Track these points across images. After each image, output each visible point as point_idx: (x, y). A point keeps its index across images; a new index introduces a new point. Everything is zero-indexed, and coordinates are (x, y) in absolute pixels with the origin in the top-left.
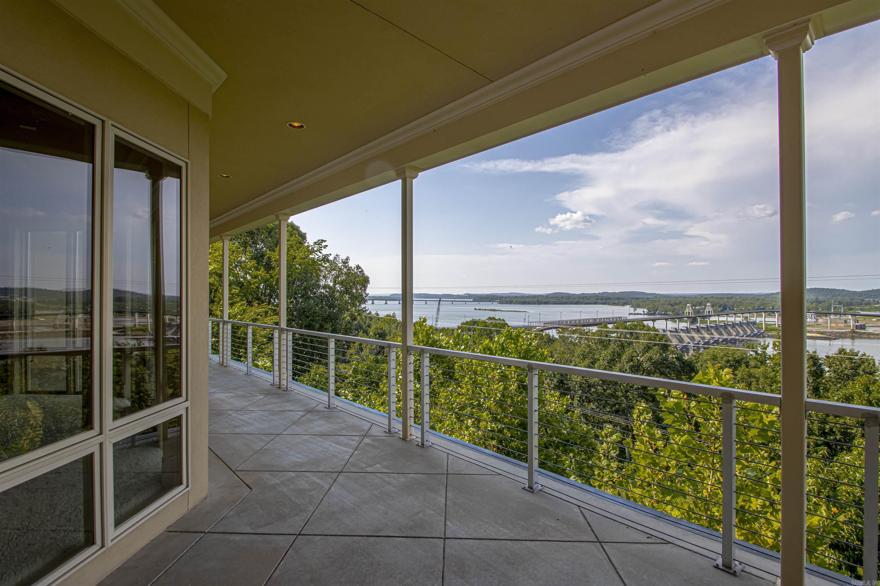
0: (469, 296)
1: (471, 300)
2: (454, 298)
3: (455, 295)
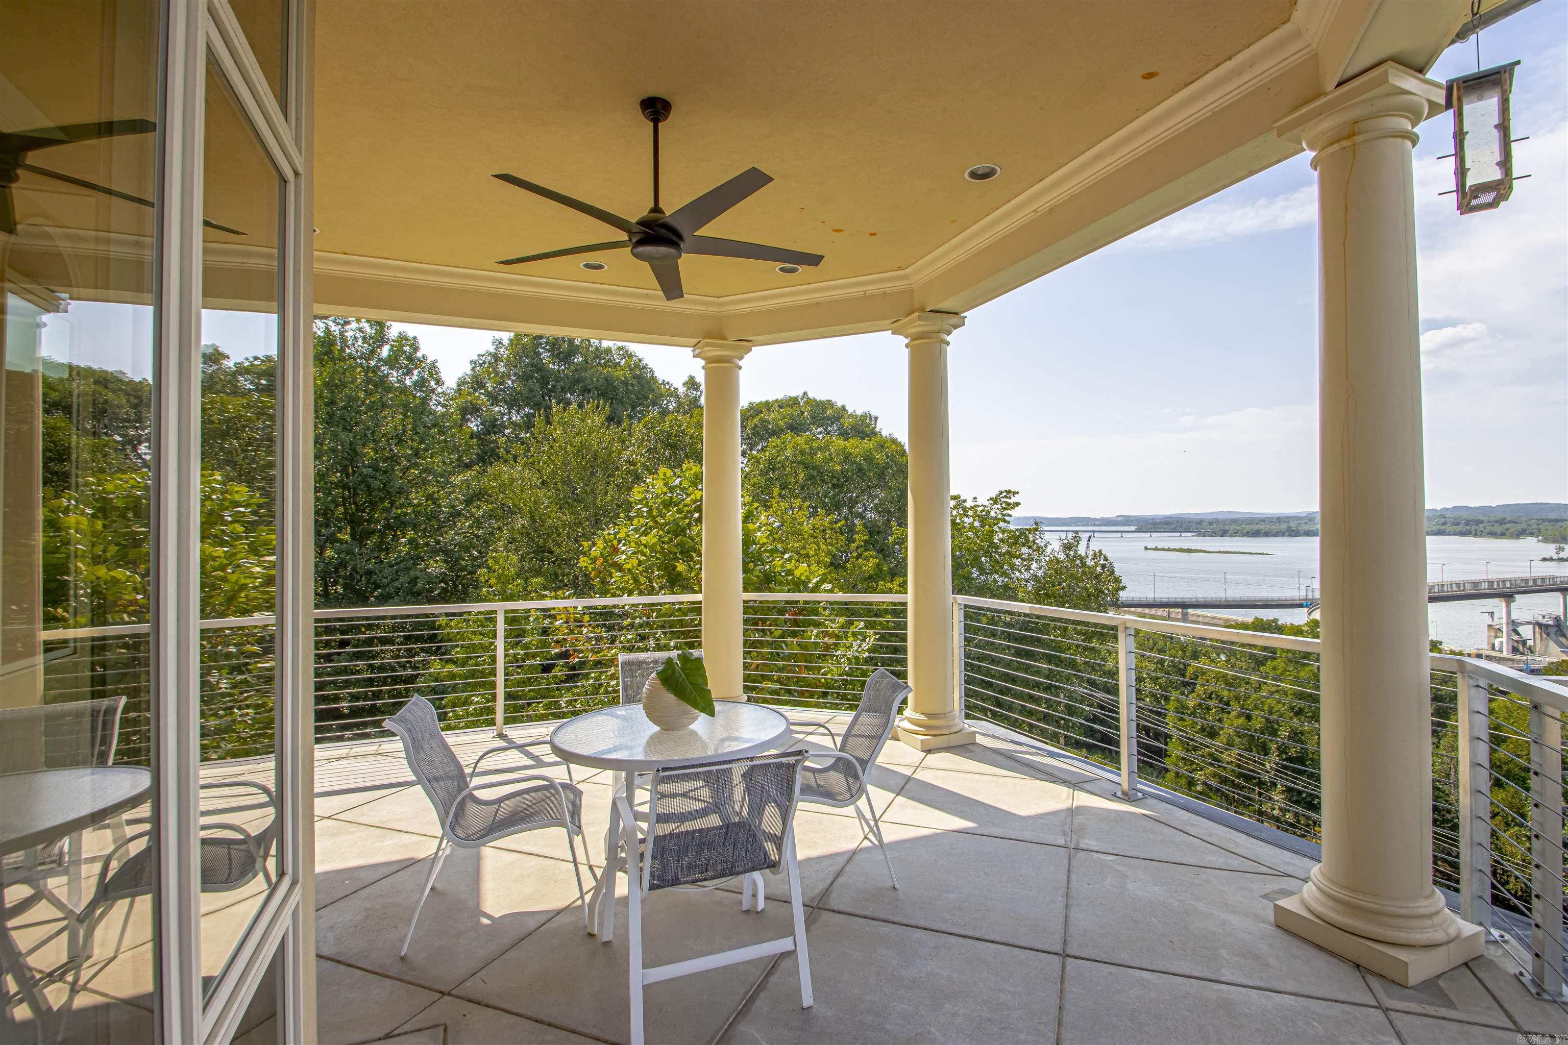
0: (1126, 521)
1: (1133, 528)
2: (1095, 525)
3: (1096, 520)
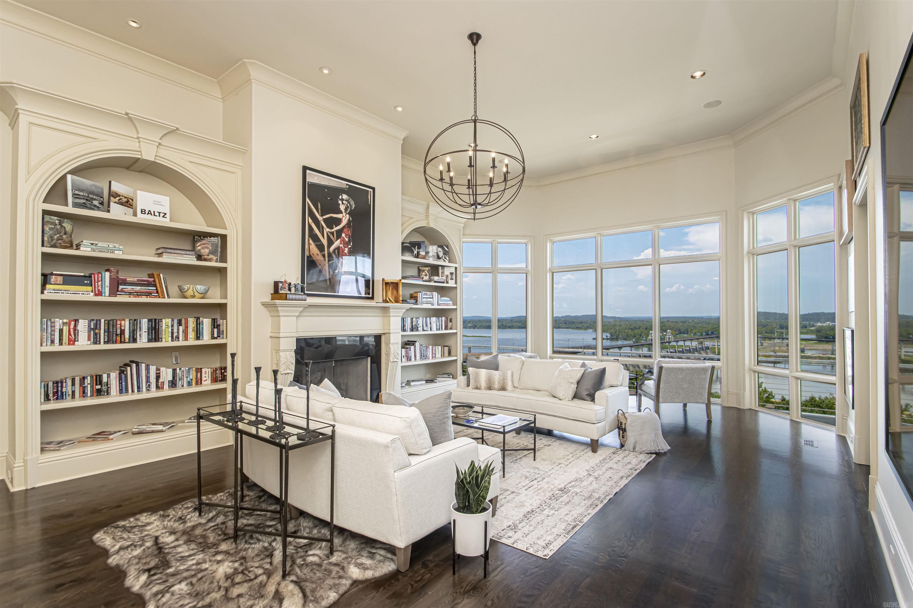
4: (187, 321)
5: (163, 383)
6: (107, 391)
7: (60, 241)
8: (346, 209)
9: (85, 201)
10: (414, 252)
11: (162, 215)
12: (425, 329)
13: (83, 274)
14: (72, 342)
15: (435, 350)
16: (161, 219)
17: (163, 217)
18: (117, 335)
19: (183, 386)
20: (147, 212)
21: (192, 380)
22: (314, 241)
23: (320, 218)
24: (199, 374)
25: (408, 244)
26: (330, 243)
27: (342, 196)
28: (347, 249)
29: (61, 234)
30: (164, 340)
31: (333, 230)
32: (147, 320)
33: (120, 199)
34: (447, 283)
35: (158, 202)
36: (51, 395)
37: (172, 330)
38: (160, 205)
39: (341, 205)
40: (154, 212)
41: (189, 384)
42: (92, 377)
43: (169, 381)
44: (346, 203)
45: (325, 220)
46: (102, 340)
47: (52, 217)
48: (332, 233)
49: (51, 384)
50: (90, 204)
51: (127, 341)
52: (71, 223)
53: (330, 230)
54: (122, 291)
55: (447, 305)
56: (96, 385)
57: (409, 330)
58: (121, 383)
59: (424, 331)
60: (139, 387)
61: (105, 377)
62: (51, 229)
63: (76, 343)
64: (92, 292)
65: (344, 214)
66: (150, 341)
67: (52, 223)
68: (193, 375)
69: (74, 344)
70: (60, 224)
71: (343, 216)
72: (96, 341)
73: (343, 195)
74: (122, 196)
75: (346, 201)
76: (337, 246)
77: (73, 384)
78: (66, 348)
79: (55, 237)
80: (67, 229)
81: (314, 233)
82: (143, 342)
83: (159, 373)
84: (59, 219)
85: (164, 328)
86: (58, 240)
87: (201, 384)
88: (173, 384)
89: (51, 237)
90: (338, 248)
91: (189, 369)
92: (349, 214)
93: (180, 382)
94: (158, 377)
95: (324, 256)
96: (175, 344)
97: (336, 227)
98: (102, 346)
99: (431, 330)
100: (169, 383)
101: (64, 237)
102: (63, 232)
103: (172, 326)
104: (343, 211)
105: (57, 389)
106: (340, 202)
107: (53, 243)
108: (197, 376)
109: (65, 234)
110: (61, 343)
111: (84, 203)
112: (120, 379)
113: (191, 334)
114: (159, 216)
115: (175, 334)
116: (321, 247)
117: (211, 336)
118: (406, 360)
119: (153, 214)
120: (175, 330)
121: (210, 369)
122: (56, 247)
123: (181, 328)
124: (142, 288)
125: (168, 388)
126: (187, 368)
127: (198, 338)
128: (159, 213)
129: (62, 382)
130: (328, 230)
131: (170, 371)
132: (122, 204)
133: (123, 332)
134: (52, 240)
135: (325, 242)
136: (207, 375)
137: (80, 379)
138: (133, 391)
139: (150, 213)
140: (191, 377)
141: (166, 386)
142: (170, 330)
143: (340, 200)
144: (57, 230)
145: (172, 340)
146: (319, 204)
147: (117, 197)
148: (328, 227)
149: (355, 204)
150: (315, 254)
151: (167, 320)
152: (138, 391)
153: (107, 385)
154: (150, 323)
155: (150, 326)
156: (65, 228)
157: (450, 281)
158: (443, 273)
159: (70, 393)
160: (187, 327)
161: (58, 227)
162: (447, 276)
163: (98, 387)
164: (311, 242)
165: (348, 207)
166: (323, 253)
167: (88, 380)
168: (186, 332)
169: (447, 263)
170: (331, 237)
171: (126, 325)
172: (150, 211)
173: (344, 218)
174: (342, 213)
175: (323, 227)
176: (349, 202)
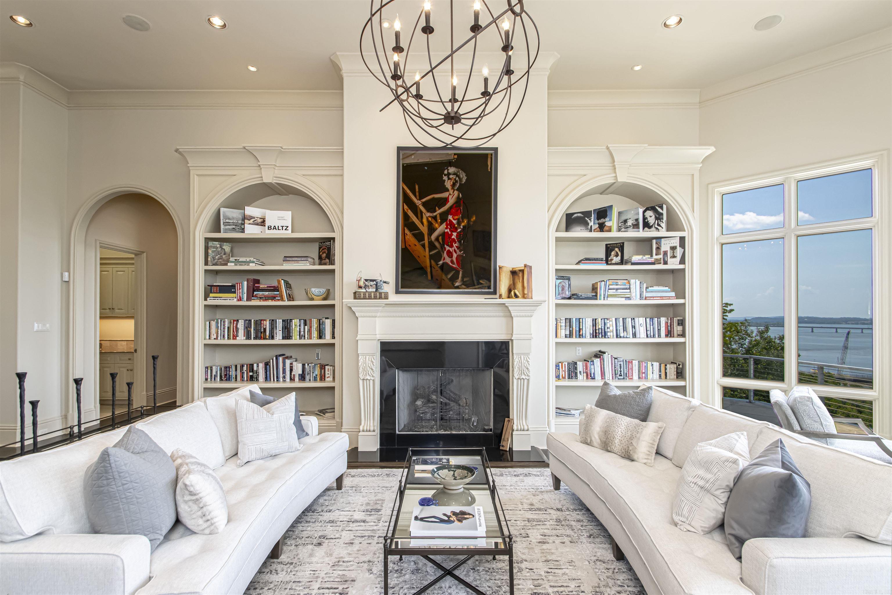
4: (311, 321)
5: (294, 375)
6: (257, 378)
7: (220, 260)
8: (454, 185)
9: (234, 227)
10: (588, 224)
11: (284, 228)
12: (622, 335)
13: (231, 284)
14: (235, 337)
15: (646, 367)
16: (284, 231)
17: (286, 229)
18: (261, 332)
19: (310, 380)
20: (272, 228)
21: (317, 375)
22: (410, 231)
23: (418, 203)
24: (323, 371)
25: (579, 215)
26: (431, 229)
27: (448, 170)
28: (455, 234)
29: (222, 255)
30: (293, 338)
31: (435, 214)
32: (281, 320)
33: (255, 220)
34: (665, 263)
35: (282, 217)
36: (223, 377)
37: (300, 329)
38: (283, 219)
39: (446, 182)
40: (278, 226)
41: (315, 379)
42: (247, 365)
43: (299, 374)
44: (454, 177)
45: (424, 204)
46: (252, 337)
47: (214, 242)
48: (435, 218)
49: (223, 369)
50: (238, 228)
51: (267, 338)
52: (229, 245)
53: (431, 215)
54: (256, 296)
55: (669, 298)
56: (250, 372)
57: (588, 335)
58: (266, 373)
59: (620, 337)
60: (277, 377)
61: (255, 365)
62: (213, 252)
63: (238, 338)
64: (236, 298)
65: (451, 191)
66: (284, 338)
67: (214, 247)
68: (317, 372)
69: (236, 339)
70: (221, 247)
71: (450, 194)
72: (248, 337)
73: (449, 168)
74: (257, 218)
75: (454, 174)
76: (442, 232)
77: (236, 370)
78: (232, 342)
79: (217, 257)
80: (226, 250)
81: (410, 221)
82: (278, 339)
83: (292, 367)
84: (220, 243)
85: (293, 327)
86: (218, 259)
87: (325, 380)
88: (302, 377)
89: (214, 258)
90: (444, 235)
91: (315, 365)
92: (457, 190)
93: (308, 376)
94: (291, 370)
95: (423, 246)
96: (302, 342)
97: (439, 209)
98: (253, 342)
99: (634, 335)
100: (299, 376)
101: (224, 256)
102: (223, 253)
103: (300, 326)
104: (449, 187)
105: (227, 373)
106: (445, 178)
107: (214, 262)
108: (321, 372)
109: (225, 254)
110: (228, 338)
111: (233, 228)
112: (266, 369)
113: (315, 334)
114: (282, 230)
115: (302, 333)
116: (419, 237)
117: (331, 336)
118: (585, 378)
119: (277, 229)
120: (302, 330)
121: (332, 367)
122: (217, 265)
123: (306, 327)
124: (270, 293)
125: (298, 380)
126: (313, 365)
127: (320, 337)
128: (282, 227)
129: (229, 368)
130: (428, 214)
131: (300, 366)
132: (257, 224)
133: (265, 330)
134: (214, 260)
135: (424, 229)
136: (329, 373)
137: (241, 366)
138: (274, 380)
139: (275, 228)
140: (316, 373)
141: (297, 379)
142: (298, 330)
143: (445, 175)
144: (218, 252)
145: (300, 338)
146: (417, 187)
147: (252, 219)
148: (428, 211)
149: (466, 176)
150: (412, 246)
151: (296, 320)
152: (277, 381)
153: (257, 373)
154: (284, 323)
155: (284, 326)
156: (224, 249)
157: (670, 260)
158: (658, 248)
159: (234, 377)
160: (311, 327)
161: (219, 249)
162: (665, 253)
163: (251, 374)
164: (407, 231)
165: (456, 182)
166: (423, 242)
167: (245, 368)
168: (310, 331)
169: (663, 233)
170: (433, 222)
171: (267, 324)
172: (275, 226)
173: (450, 197)
174: (448, 190)
175: (421, 212)
176: (457, 176)
